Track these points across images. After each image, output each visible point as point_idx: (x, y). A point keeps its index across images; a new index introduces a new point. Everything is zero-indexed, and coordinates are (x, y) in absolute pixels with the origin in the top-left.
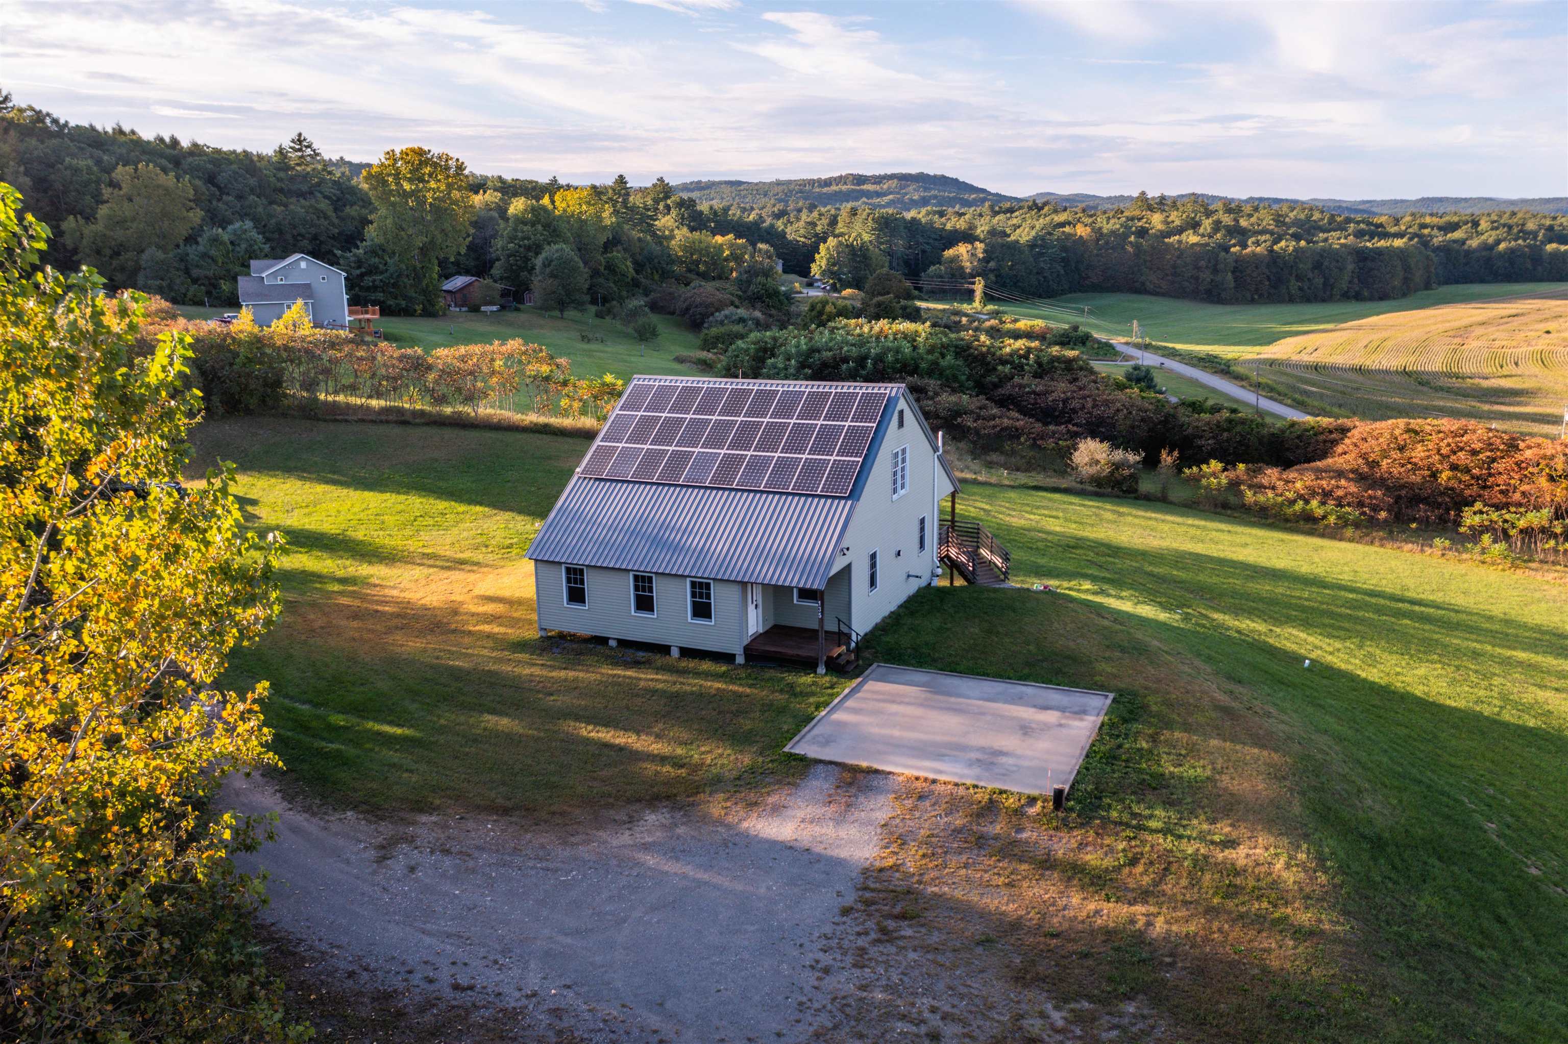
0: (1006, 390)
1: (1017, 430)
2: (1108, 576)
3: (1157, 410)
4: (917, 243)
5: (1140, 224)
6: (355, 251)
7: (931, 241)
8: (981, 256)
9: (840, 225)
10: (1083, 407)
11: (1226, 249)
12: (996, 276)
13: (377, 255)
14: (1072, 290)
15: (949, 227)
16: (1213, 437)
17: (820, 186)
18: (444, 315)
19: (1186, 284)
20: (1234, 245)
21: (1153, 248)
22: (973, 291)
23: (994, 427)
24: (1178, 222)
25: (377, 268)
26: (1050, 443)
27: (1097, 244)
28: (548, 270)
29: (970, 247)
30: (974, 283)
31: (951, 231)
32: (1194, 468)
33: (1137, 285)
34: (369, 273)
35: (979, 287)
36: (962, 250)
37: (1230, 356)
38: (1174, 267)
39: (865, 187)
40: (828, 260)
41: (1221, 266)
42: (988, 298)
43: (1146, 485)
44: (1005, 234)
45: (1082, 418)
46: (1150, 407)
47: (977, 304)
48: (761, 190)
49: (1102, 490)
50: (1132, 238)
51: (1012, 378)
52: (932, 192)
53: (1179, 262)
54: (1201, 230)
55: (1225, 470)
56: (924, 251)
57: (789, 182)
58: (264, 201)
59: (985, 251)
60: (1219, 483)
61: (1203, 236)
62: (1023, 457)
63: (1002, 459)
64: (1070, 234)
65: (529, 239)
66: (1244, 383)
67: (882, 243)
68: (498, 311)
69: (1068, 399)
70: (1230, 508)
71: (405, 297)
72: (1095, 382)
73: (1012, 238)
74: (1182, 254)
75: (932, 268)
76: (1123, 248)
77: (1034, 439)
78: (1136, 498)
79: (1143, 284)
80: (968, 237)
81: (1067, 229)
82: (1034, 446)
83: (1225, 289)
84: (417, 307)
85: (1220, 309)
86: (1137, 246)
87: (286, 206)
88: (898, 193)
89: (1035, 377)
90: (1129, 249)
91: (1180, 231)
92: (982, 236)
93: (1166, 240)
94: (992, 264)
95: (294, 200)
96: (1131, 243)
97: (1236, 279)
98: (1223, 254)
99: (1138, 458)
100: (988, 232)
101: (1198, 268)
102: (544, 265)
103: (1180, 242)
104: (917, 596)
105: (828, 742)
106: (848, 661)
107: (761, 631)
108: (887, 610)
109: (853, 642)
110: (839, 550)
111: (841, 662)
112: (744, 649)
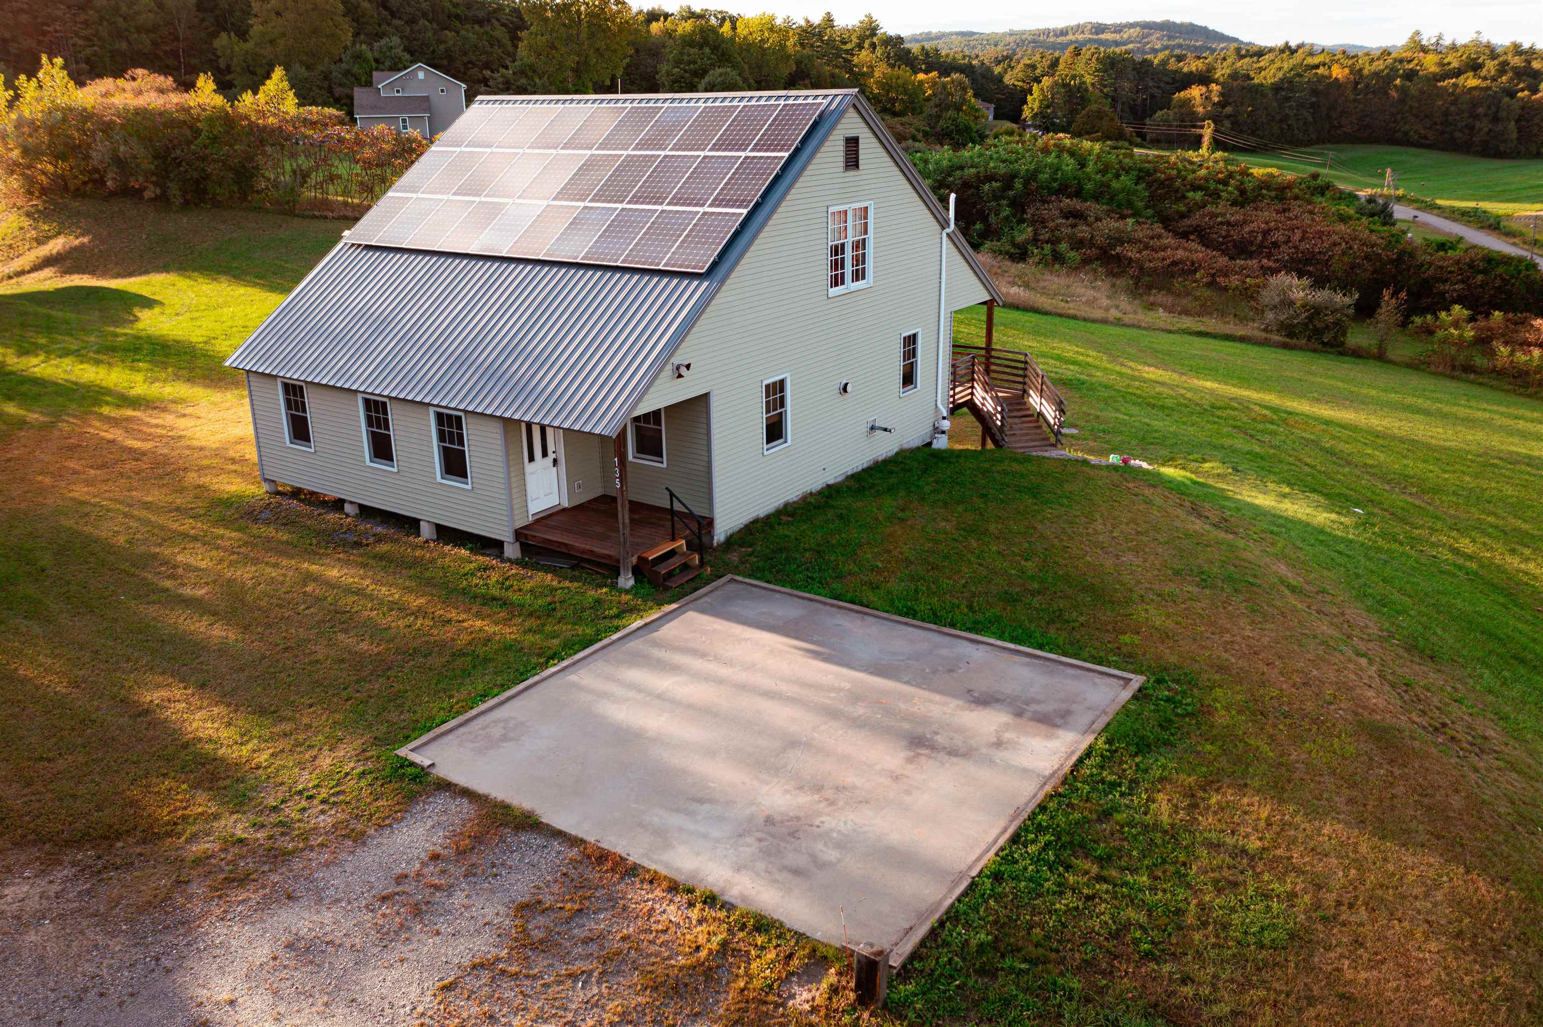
0: (1196, 219)
1: (1193, 263)
2: (1257, 449)
3: (1389, 246)
4: (1146, 88)
5: (1411, 66)
6: (503, 71)
7: (1162, 85)
8: (1216, 99)
9: (1061, 67)
10: (1288, 241)
11: (1512, 94)
12: (1232, 124)
13: (527, 76)
14: (1320, 141)
15: (1185, 70)
16: (1462, 281)
17: (1056, 35)
19: (1458, 134)
20: (1522, 90)
21: (1422, 92)
22: (1201, 136)
23: (1164, 259)
24: (1455, 64)
26: (1234, 281)
27: (1355, 87)
29: (1204, 89)
30: (1202, 127)
31: (1185, 74)
32: (1429, 317)
33: (1399, 135)
35: (1207, 132)
36: (1195, 92)
37: (1501, 212)
38: (1446, 114)
39: (1102, 36)
40: (1041, 101)
41: (1503, 114)
42: (1218, 144)
43: (1357, 337)
44: (1248, 77)
45: (1285, 253)
46: (1379, 241)
47: (1203, 151)
48: (994, 40)
49: (1294, 341)
50: (1398, 81)
51: (1205, 206)
52: (1177, 41)
53: (1452, 108)
54: (1484, 72)
55: (1472, 319)
56: (1153, 96)
57: (1023, 33)
59: (1222, 94)
60: (1461, 336)
61: (1485, 79)
62: (1197, 299)
63: (1170, 300)
64: (1323, 76)
65: (695, 63)
66: (1516, 240)
67: (1105, 86)
69: (1270, 230)
70: (1475, 372)
72: (1311, 212)
73: (1256, 81)
74: (1456, 100)
75: (1159, 113)
76: (1386, 94)
77: (1213, 275)
78: (1341, 354)
79: (1406, 134)
80: (1204, 79)
81: (1321, 71)
82: (1212, 284)
83: (1505, 141)
85: (1497, 163)
86: (1402, 90)
87: (457, 32)
88: (1139, 42)
89: (1234, 203)
90: (1394, 94)
91: (1458, 73)
92: (1221, 80)
93: (1439, 84)
94: (1229, 110)
95: (468, 26)
96: (1395, 86)
97: (1520, 130)
98: (1506, 99)
99: (1347, 300)
100: (1229, 76)
101: (1476, 117)
103: (1455, 85)
104: (887, 462)
105: (504, 738)
106: (685, 567)
107: (566, 504)
108: (815, 482)
109: (721, 532)
110: (669, 367)
111: (663, 569)
112: (519, 534)
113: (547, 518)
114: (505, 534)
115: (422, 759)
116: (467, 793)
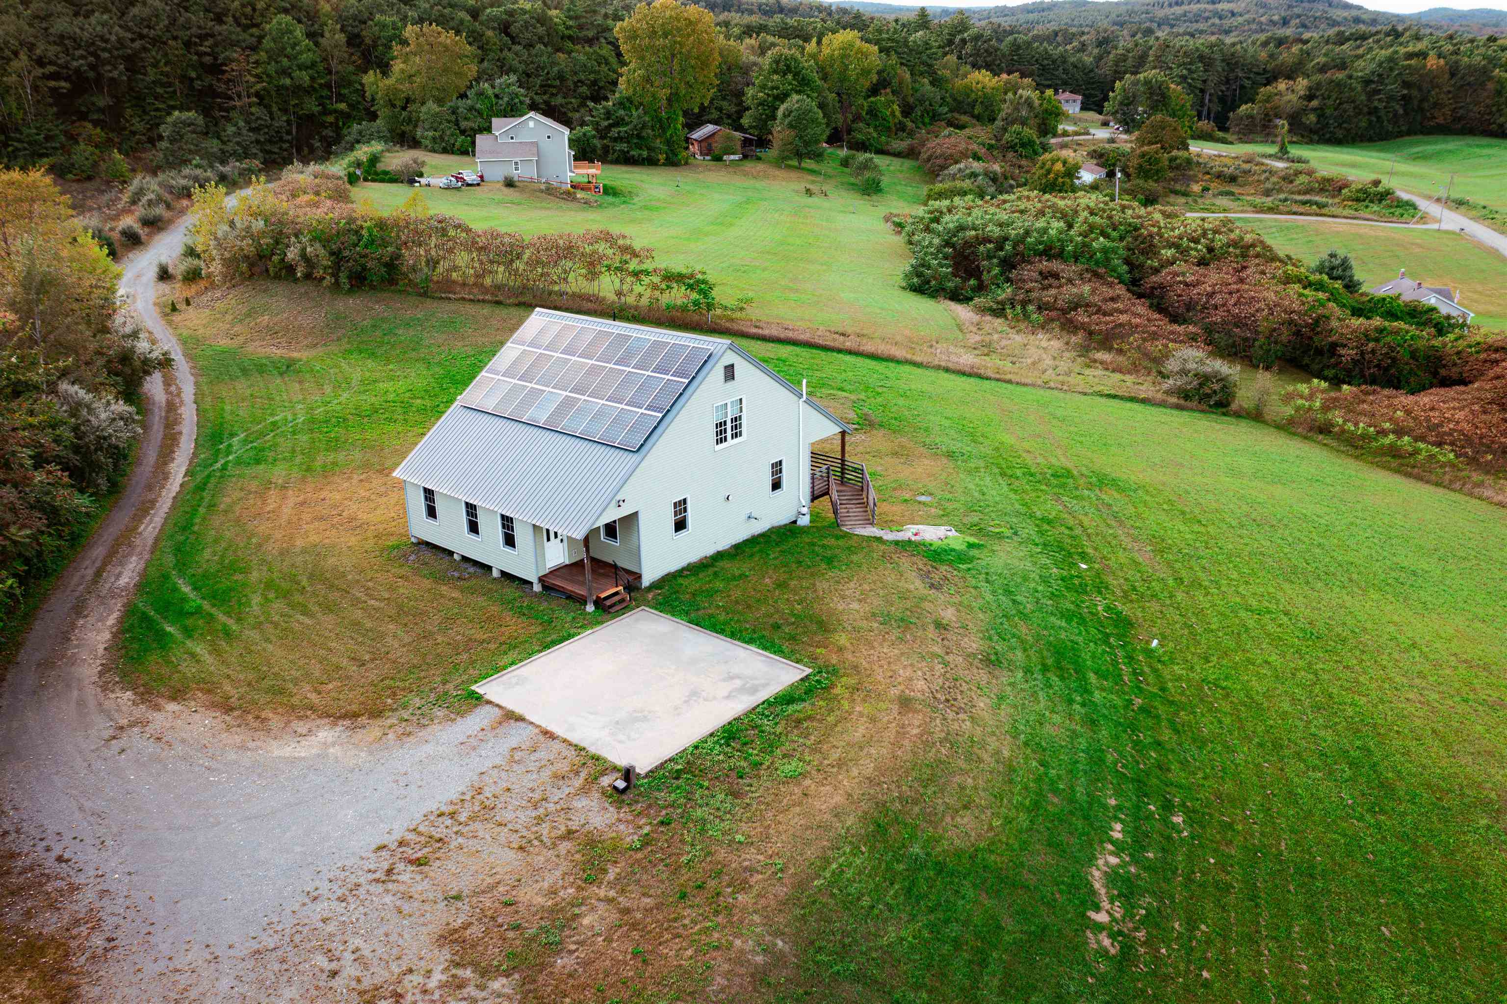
4: (1235, 78)
6: (604, 103)
7: (1252, 75)
8: (1302, 93)
12: (1319, 117)
13: (624, 108)
15: (1278, 59)
18: (686, 163)
23: (1108, 323)
25: (623, 119)
27: (1451, 79)
28: (787, 121)
29: (1292, 83)
34: (616, 124)
35: (1282, 132)
36: (1282, 86)
40: (1122, 99)
49: (1188, 404)
50: (1496, 73)
51: (1173, 264)
55: (1325, 391)
58: (550, 49)
59: (1309, 88)
62: (1127, 359)
65: (777, 88)
67: (1193, 79)
68: (741, 160)
69: (1215, 292)
70: (1328, 433)
71: (650, 149)
75: (1244, 107)
76: (1483, 84)
80: (1293, 71)
81: (1414, 62)
84: (660, 157)
87: (569, 53)
89: (1198, 262)
94: (1315, 103)
95: (579, 47)
99: (1232, 371)
100: (1322, 65)
102: (785, 116)
104: (762, 535)
105: (517, 684)
106: (622, 601)
107: (567, 562)
108: (710, 550)
109: (646, 582)
110: (614, 501)
111: (608, 603)
112: (541, 580)
113: (556, 572)
114: (534, 579)
115: (481, 691)
116: (498, 706)
